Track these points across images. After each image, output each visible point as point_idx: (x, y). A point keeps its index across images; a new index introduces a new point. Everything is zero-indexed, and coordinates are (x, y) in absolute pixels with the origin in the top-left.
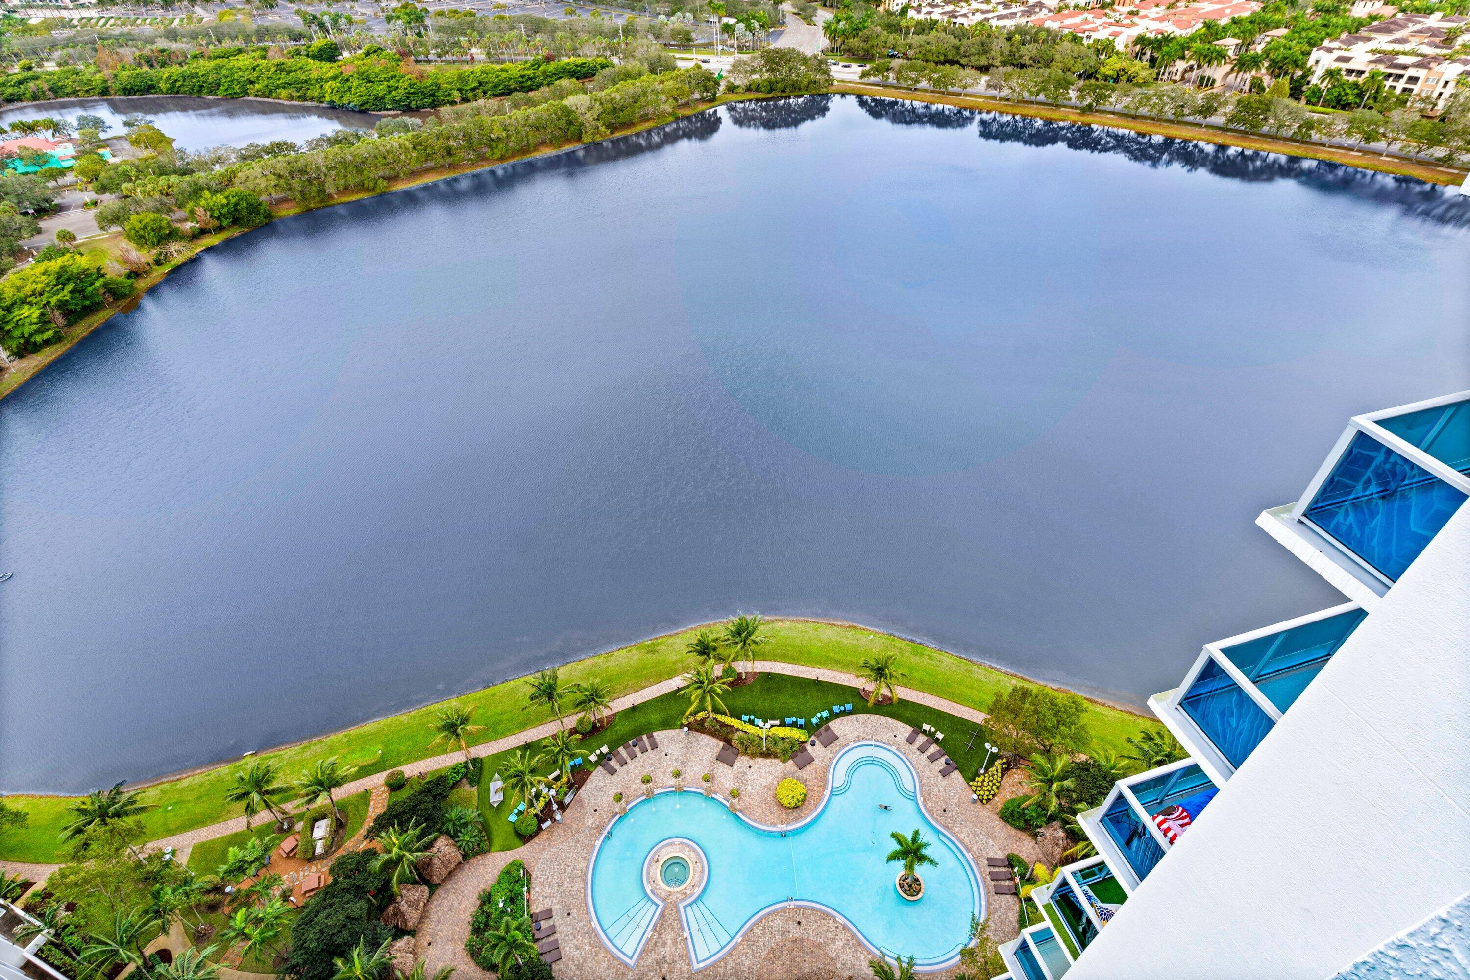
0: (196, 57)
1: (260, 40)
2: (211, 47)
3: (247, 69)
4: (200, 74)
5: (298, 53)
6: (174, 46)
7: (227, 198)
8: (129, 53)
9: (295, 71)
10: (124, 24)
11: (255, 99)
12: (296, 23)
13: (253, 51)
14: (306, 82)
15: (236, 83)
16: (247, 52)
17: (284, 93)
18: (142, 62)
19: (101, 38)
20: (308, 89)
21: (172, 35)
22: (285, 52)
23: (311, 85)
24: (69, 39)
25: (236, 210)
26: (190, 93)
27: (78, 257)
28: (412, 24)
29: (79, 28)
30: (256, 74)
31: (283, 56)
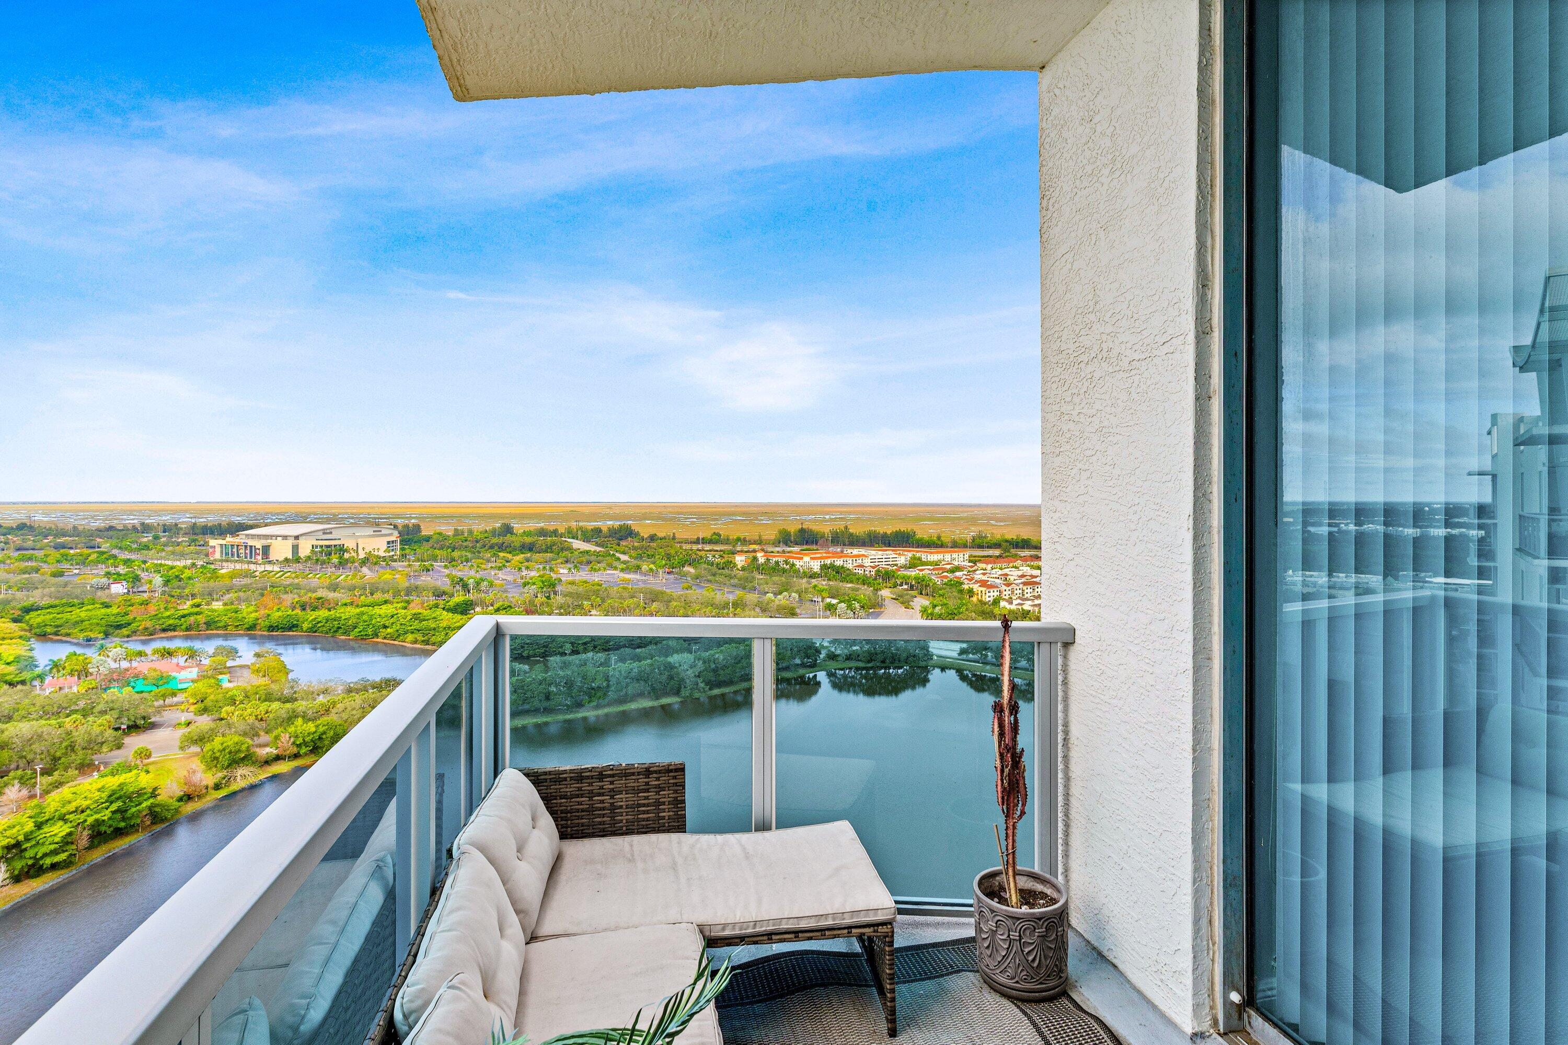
0: (346, 604)
1: (407, 595)
2: (363, 597)
3: (387, 616)
4: (343, 618)
5: (437, 606)
6: (331, 595)
7: (317, 726)
8: (289, 598)
9: (428, 620)
10: (297, 577)
11: (382, 641)
12: (444, 583)
13: (398, 603)
14: (434, 629)
15: (371, 626)
16: (391, 603)
17: (410, 637)
18: (298, 606)
19: (271, 586)
20: (434, 635)
21: (334, 587)
22: (426, 605)
23: (438, 632)
24: (245, 586)
25: (320, 738)
26: (327, 633)
27: (143, 774)
28: (545, 589)
29: (257, 578)
30: (392, 620)
31: (422, 607)
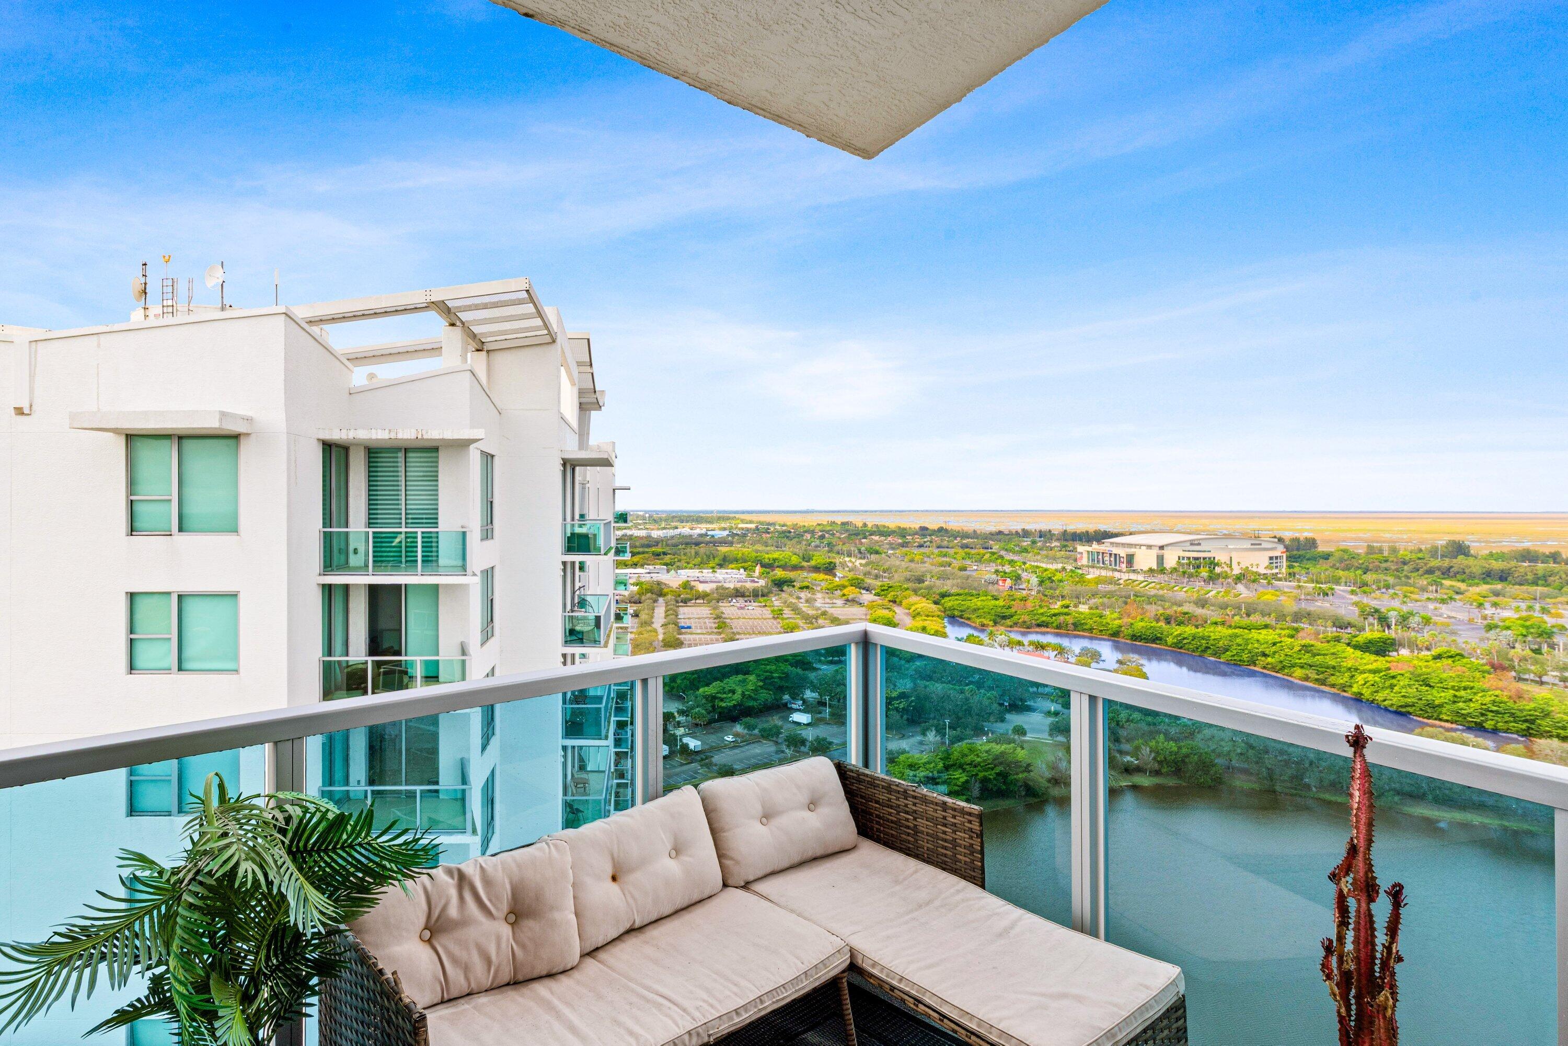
0: (1216, 623)
1: (1295, 621)
2: (1237, 618)
3: (1267, 643)
4: (1213, 638)
5: (1338, 640)
6: (1199, 611)
7: (1180, 748)
8: (1153, 610)
9: (1324, 655)
10: (1162, 588)
11: (1261, 670)
12: (1349, 612)
13: (1281, 629)
14: (1334, 667)
15: (1246, 652)
16: (1274, 628)
17: (1299, 672)
18: (1162, 618)
19: (1135, 595)
20: (1333, 675)
21: (1202, 603)
22: (1321, 636)
23: (1340, 672)
24: (1110, 592)
25: (1183, 761)
26: (1193, 651)
27: (1019, 749)
28: (1530, 638)
29: (1122, 586)
30: (1274, 649)
31: (1317, 639)
